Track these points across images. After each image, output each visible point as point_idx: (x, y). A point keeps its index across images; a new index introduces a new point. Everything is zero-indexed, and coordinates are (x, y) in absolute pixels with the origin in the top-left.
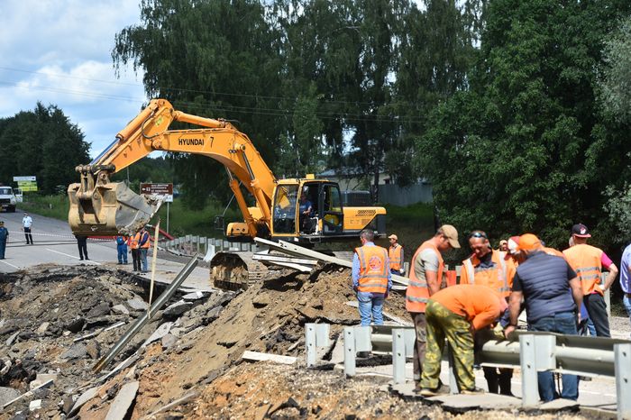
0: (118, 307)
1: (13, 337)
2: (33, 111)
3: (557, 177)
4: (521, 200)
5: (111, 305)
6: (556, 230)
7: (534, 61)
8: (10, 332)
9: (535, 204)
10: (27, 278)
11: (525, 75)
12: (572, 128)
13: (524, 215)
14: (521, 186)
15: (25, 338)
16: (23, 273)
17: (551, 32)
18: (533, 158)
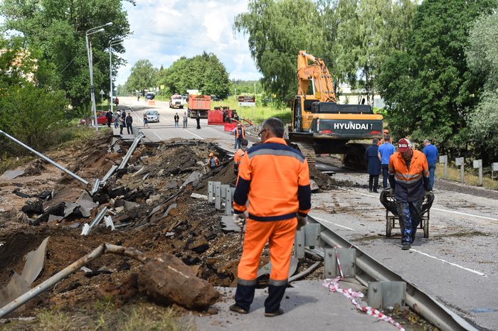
0: (199, 163)
1: (146, 176)
2: (201, 55)
3: (446, 99)
4: (426, 112)
5: (196, 161)
6: (444, 128)
7: (435, 37)
8: (145, 173)
9: (433, 113)
10: (164, 145)
11: (430, 44)
12: (454, 73)
13: (427, 119)
14: (427, 104)
15: (151, 177)
16: (162, 142)
17: (445, 22)
18: (433, 89)
